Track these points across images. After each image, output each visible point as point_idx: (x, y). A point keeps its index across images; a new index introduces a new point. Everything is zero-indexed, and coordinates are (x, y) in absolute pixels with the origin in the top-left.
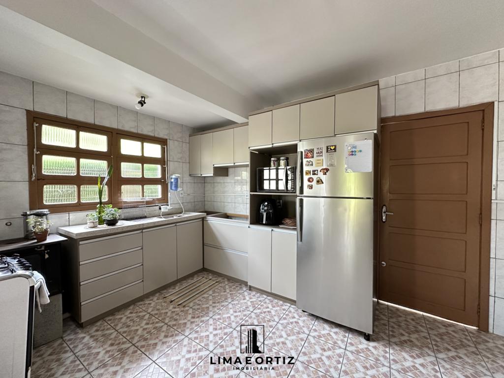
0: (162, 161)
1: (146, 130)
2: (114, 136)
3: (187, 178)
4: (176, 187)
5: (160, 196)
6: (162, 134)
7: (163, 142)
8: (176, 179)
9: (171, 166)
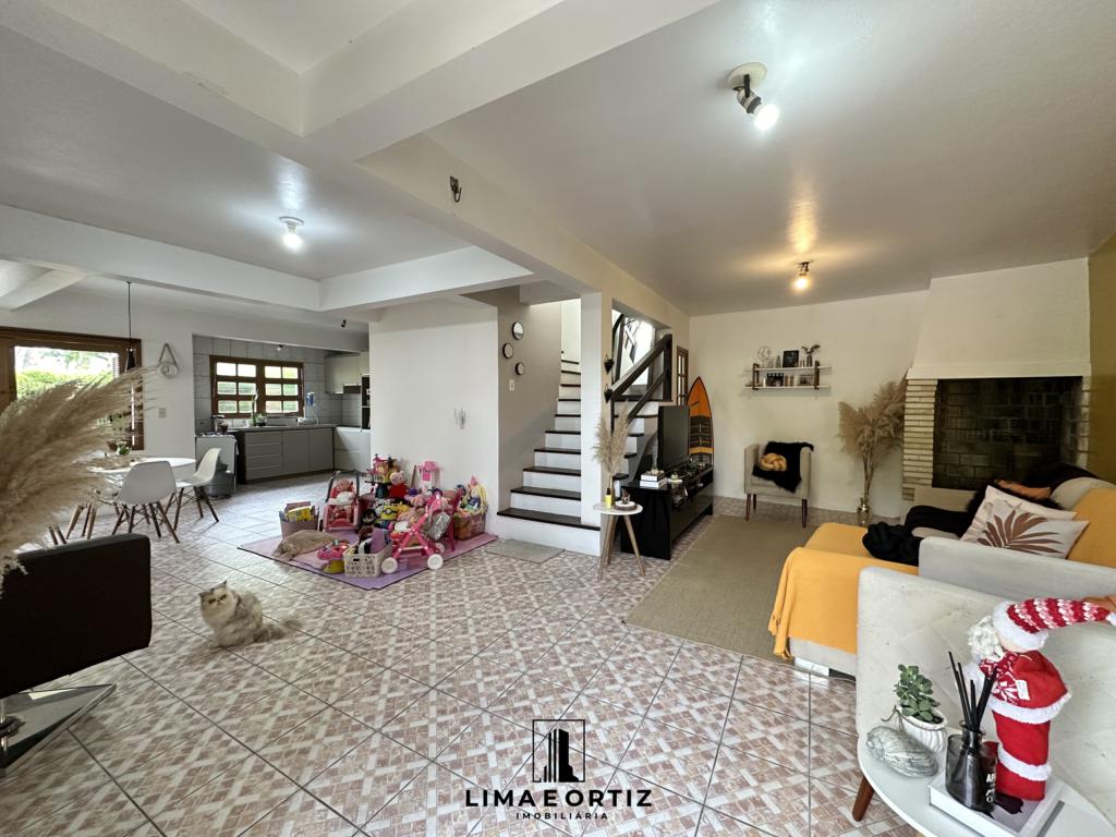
0: (298, 382)
1: (285, 358)
2: (261, 365)
3: (323, 395)
4: (312, 403)
5: (297, 410)
6: (298, 359)
7: (299, 366)
8: (312, 396)
9: (307, 385)
